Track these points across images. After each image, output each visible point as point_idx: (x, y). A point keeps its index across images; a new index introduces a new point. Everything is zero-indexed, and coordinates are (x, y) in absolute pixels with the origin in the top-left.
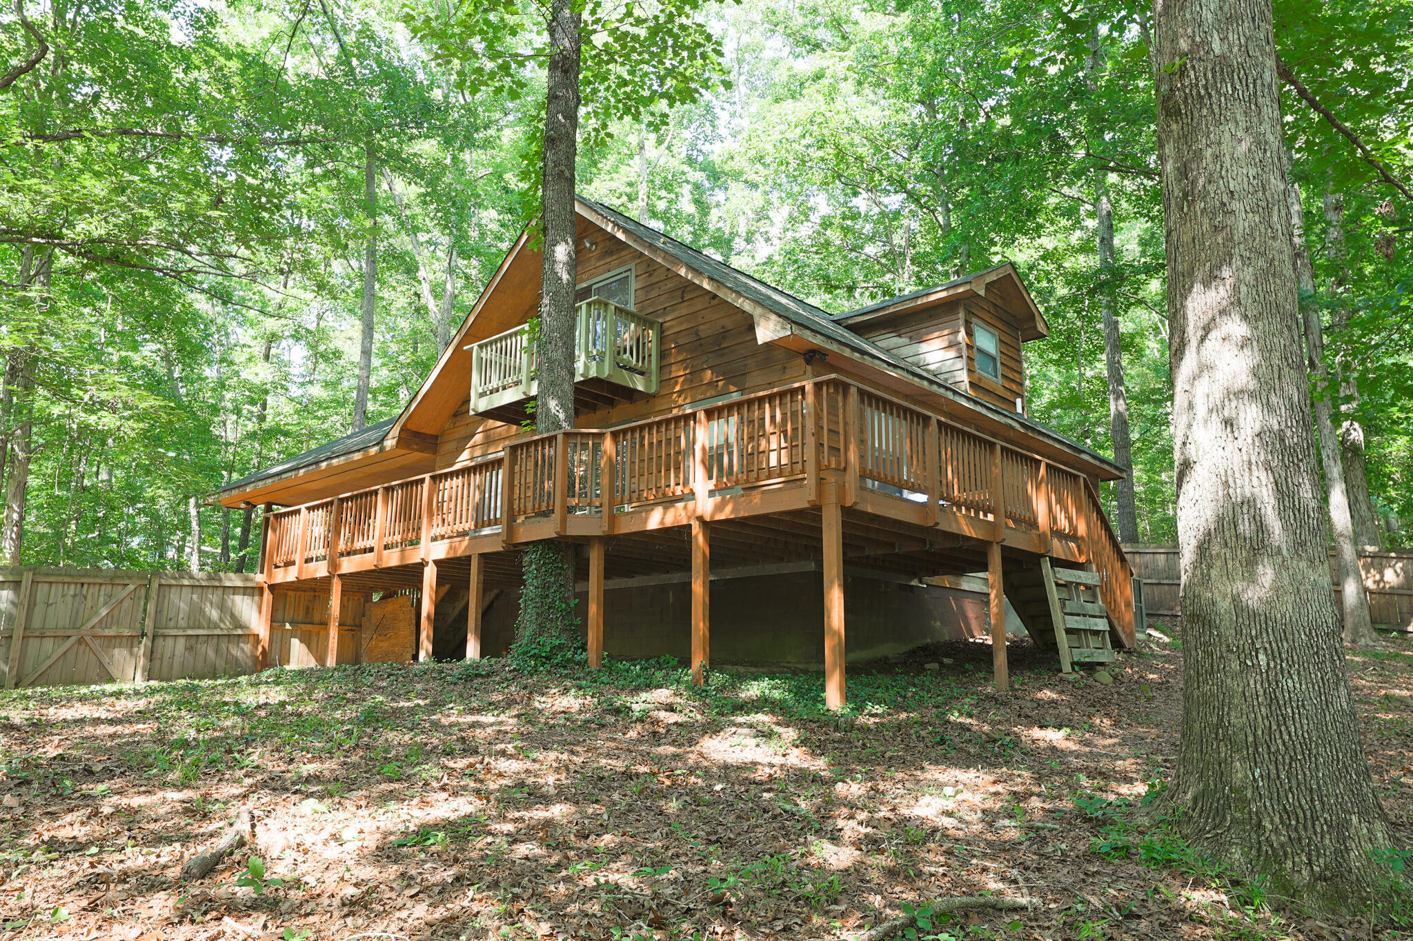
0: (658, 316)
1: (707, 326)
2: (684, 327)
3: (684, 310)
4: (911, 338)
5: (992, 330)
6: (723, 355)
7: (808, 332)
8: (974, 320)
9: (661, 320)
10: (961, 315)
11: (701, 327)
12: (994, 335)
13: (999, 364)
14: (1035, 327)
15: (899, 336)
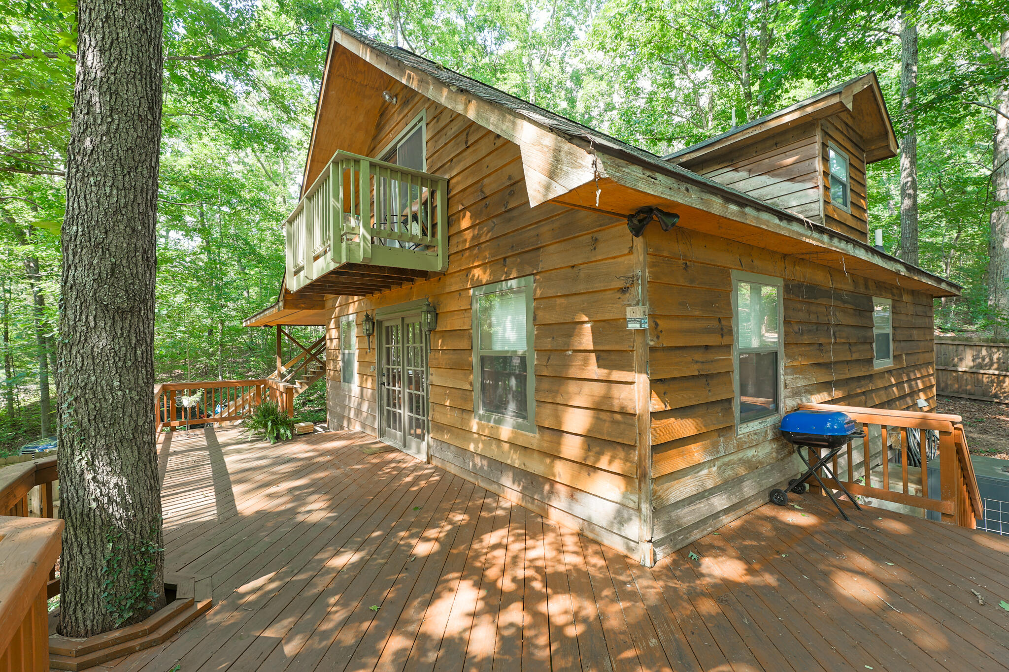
0: (445, 172)
1: (492, 178)
2: (470, 182)
3: (469, 159)
4: (750, 171)
5: (843, 153)
6: (510, 220)
7: (636, 172)
8: (830, 143)
9: (447, 177)
10: (818, 138)
11: (486, 181)
12: (845, 159)
13: (848, 191)
14: (888, 146)
15: (736, 170)
